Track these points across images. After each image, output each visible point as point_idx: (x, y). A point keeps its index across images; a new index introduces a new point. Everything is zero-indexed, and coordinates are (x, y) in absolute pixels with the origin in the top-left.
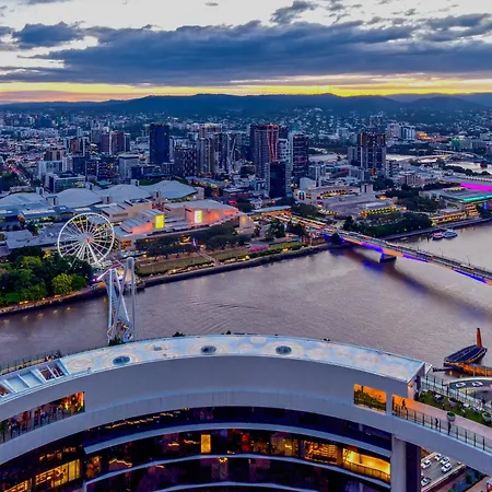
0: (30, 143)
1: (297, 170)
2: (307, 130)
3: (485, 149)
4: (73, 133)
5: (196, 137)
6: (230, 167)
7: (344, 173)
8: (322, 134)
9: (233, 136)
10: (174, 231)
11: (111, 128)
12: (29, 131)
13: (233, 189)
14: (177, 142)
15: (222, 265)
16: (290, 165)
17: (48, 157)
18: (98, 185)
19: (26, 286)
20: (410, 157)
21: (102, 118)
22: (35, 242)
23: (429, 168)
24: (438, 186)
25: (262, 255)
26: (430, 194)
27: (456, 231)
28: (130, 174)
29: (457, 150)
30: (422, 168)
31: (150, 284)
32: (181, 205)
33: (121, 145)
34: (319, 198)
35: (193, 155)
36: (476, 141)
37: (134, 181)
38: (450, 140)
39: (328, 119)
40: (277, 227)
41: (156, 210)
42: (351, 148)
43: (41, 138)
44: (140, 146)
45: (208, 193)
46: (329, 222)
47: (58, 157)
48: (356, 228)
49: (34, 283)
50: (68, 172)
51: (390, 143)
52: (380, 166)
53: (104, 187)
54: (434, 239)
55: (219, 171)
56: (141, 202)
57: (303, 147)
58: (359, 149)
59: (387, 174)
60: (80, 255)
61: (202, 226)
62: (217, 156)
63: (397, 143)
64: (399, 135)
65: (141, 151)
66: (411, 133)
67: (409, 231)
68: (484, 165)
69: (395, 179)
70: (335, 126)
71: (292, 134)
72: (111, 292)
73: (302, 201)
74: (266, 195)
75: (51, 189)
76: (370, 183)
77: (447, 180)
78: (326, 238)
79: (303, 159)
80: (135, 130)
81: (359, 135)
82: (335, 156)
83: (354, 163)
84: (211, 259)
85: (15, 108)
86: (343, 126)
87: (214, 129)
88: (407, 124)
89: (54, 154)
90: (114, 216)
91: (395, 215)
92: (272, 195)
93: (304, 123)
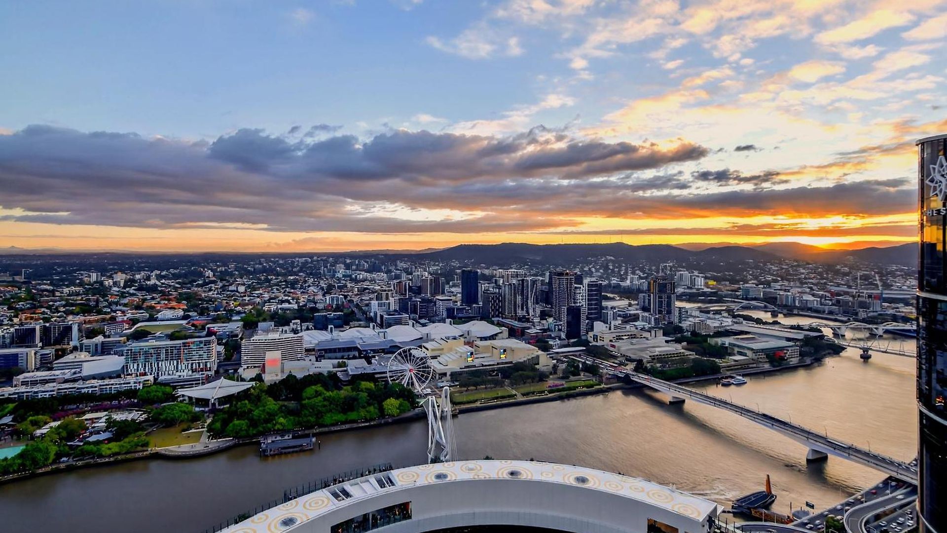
0: (365, 285)
1: (591, 314)
2: (601, 277)
3: (776, 298)
4: (397, 277)
5: (501, 282)
6: (531, 311)
7: (635, 318)
8: (614, 281)
9: (534, 282)
10: (483, 366)
11: (430, 273)
12: (362, 275)
13: (532, 331)
14: (483, 286)
15: (525, 399)
16: (584, 310)
17: (378, 298)
18: (419, 323)
19: (364, 407)
20: (699, 305)
21: (421, 264)
22: (369, 370)
23: (717, 316)
24: (727, 333)
25: (558, 391)
26: (720, 341)
27: (746, 379)
28: (445, 315)
29: (747, 299)
30: (711, 315)
31: (462, 412)
32: (488, 343)
33: (437, 288)
34: (611, 341)
35: (499, 299)
36: (768, 290)
37: (448, 320)
38: (740, 288)
39: (620, 267)
40: (573, 366)
41: (467, 347)
42: (641, 295)
43: (373, 281)
44: (453, 289)
45: (513, 333)
46: (621, 364)
47: (387, 298)
48: (646, 371)
49: (369, 404)
50: (395, 311)
51: (679, 290)
52: (669, 312)
53: (424, 325)
54: (724, 385)
55: (520, 313)
56: (455, 338)
57: (597, 293)
58: (649, 296)
59: (676, 320)
60: (405, 382)
61: (506, 363)
62: (519, 298)
63: (687, 291)
64: (688, 283)
65: (455, 293)
66: (700, 282)
67: (697, 376)
68: (774, 315)
69: (685, 325)
70: (626, 273)
71: (586, 281)
72: (431, 417)
73: (594, 343)
74: (563, 336)
75: (381, 326)
76: (660, 328)
77: (737, 327)
78: (619, 379)
79: (596, 304)
80: (449, 276)
81: (649, 283)
82: (625, 302)
83: (645, 309)
84: (514, 392)
85: (353, 256)
86: (634, 273)
87: (517, 276)
88: (696, 273)
89: (384, 294)
90: (433, 350)
91: (683, 359)
92: (569, 336)
93: (597, 270)
